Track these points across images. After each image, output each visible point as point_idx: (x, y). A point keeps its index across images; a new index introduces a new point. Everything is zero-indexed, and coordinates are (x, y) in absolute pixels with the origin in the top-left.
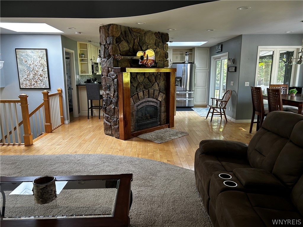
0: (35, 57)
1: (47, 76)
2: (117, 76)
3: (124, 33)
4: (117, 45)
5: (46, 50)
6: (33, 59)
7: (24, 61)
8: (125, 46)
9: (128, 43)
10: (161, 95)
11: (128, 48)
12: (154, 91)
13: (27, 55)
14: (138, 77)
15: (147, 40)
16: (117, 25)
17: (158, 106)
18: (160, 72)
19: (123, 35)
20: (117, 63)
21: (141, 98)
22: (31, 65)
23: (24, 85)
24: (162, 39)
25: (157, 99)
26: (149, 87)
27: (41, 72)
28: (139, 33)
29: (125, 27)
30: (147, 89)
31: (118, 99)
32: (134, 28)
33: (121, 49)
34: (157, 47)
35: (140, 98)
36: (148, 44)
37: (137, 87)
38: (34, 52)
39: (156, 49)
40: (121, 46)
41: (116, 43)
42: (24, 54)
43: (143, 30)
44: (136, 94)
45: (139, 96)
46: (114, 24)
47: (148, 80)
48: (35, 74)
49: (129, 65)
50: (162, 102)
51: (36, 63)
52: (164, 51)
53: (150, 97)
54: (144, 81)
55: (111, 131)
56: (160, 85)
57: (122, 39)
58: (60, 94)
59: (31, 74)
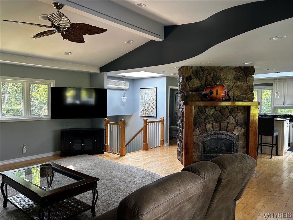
0: (149, 94)
1: (155, 108)
2: (183, 108)
3: (195, 72)
4: (187, 83)
5: (157, 89)
6: (148, 95)
7: (143, 97)
8: (196, 83)
9: (200, 80)
10: (237, 129)
11: (199, 85)
12: (228, 124)
13: (145, 93)
14: (207, 110)
15: (223, 76)
16: (187, 67)
17: (234, 140)
18: (238, 106)
19: (194, 74)
20: (186, 98)
21: (209, 130)
22: (147, 99)
23: (142, 114)
24: (244, 73)
25: (232, 133)
26: (222, 120)
27: (152, 105)
28: (213, 70)
29: (197, 67)
30: (218, 121)
31: (183, 128)
32: (207, 67)
33: (191, 86)
34: (237, 81)
35: (207, 130)
36: (225, 79)
37: (205, 119)
38: (149, 90)
39: (235, 83)
40: (190, 84)
41: (186, 81)
42: (143, 92)
43: (218, 67)
44: (203, 125)
45: (207, 128)
46: (185, 66)
47: (219, 113)
48: (149, 106)
49: (200, 99)
50: (239, 137)
51: (150, 98)
52: (248, 84)
53: (221, 129)
54: (214, 114)
55: (180, 156)
56: (237, 119)
57: (193, 77)
58: (162, 121)
59: (147, 106)
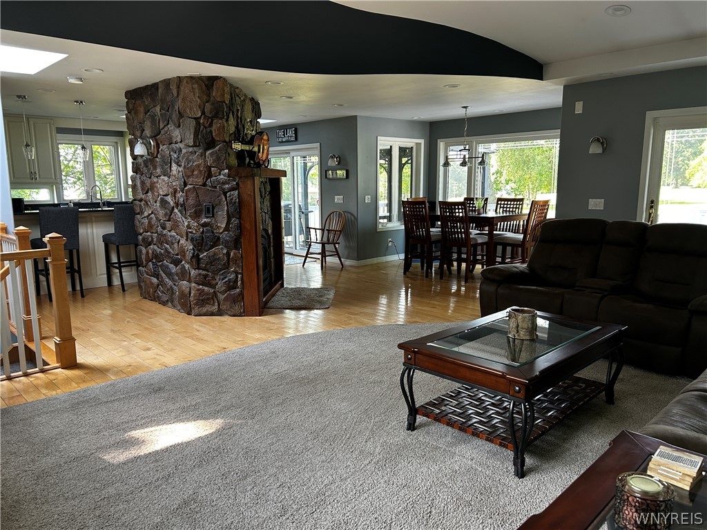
2: (237, 184)
31: (241, 233)
33: (230, 129)
40: (230, 124)
55: (216, 304)
